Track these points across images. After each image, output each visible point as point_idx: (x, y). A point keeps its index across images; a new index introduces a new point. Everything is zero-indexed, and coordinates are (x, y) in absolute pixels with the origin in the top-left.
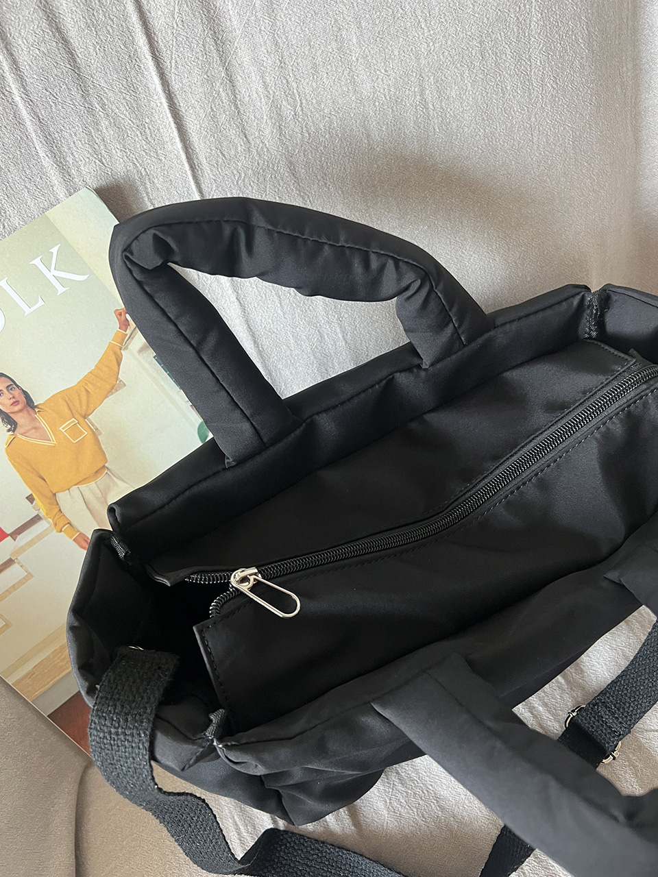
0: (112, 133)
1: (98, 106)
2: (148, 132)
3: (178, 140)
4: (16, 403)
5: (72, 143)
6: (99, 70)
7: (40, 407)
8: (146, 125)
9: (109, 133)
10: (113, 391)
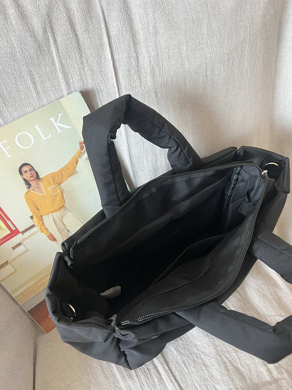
0: (89, 72)
1: (85, 61)
2: (103, 74)
3: (114, 78)
4: (32, 176)
5: (73, 75)
6: (88, 48)
7: (41, 179)
8: (103, 71)
9: (88, 72)
10: (72, 175)
